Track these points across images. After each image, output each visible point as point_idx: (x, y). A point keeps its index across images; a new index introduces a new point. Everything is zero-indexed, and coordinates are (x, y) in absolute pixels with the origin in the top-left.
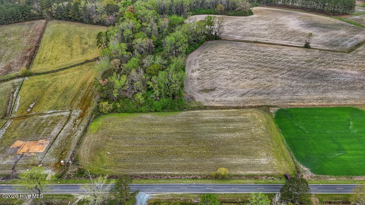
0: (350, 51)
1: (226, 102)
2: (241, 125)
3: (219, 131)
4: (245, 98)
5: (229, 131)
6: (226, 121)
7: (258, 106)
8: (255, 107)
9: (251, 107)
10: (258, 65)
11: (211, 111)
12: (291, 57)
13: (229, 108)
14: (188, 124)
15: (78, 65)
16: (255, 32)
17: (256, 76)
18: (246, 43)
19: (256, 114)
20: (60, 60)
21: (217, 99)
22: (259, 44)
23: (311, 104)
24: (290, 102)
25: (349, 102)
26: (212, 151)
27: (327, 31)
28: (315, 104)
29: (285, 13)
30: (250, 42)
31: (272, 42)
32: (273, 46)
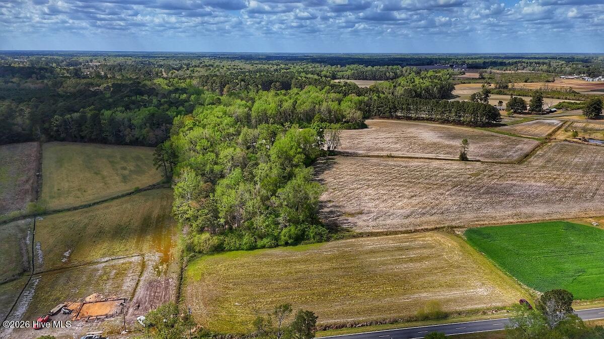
0: (520, 162)
1: (388, 226)
2: (426, 252)
3: (399, 261)
4: (411, 220)
5: (411, 260)
6: (400, 249)
7: (436, 228)
8: (432, 230)
9: (427, 230)
10: (409, 182)
11: (372, 238)
12: (448, 171)
13: (396, 233)
14: (343, 256)
15: (123, 196)
16: (381, 146)
17: (413, 194)
18: (376, 158)
19: (438, 237)
20: (89, 192)
21: (372, 223)
22: (395, 159)
23: (507, 221)
24: (477, 221)
25: (554, 217)
26: (401, 287)
27: (478, 143)
28: (512, 220)
29: (409, 125)
30: (382, 157)
31: (413, 156)
32: (416, 160)
